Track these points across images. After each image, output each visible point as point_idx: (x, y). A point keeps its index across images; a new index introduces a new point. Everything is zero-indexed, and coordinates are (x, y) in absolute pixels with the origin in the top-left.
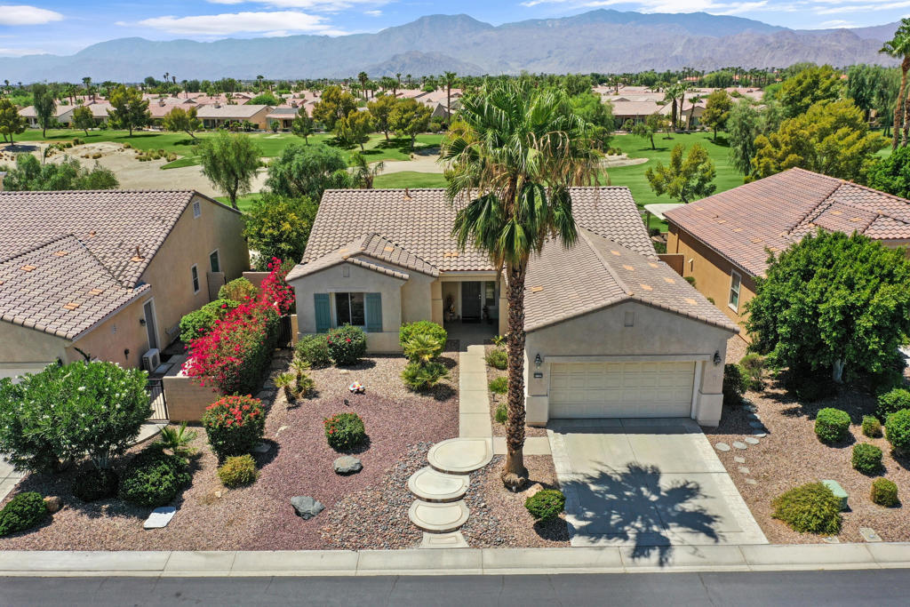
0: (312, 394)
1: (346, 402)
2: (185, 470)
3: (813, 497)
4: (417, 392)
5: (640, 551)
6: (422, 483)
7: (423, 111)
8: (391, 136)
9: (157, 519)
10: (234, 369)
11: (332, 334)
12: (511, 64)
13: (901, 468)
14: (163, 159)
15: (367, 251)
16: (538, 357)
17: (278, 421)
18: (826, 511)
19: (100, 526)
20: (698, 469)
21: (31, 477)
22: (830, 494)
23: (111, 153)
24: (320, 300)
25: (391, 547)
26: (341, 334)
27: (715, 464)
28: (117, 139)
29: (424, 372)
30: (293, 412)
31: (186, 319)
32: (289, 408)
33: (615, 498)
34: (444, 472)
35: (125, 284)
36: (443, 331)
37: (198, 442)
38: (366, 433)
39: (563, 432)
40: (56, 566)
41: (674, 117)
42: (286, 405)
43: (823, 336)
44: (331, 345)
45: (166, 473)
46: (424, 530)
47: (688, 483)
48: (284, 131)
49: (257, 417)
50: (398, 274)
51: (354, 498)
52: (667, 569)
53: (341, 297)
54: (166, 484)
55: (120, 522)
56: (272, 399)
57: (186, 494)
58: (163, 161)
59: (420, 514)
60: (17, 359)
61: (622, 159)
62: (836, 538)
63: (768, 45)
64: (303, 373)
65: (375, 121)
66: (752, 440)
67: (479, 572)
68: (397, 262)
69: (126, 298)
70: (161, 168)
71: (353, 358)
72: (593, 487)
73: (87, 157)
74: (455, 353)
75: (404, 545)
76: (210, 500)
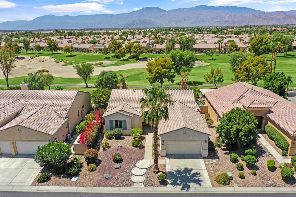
0: (109, 147)
1: (117, 150)
2: (80, 167)
3: (223, 176)
4: (135, 147)
5: (183, 188)
6: (135, 171)
7: (142, 48)
8: (132, 55)
9: (74, 179)
10: (90, 142)
11: (114, 131)
12: (172, 23)
13: (248, 169)
14: (63, 62)
15: (123, 110)
16: (163, 140)
17: (101, 154)
18: (226, 179)
19: (61, 180)
20: (200, 168)
21: (44, 168)
22: (227, 175)
23: (47, 60)
24: (111, 122)
25: (127, 186)
26: (116, 131)
27: (204, 167)
28: (49, 55)
29: (136, 142)
30: (104, 152)
31: (77, 127)
32: (103, 151)
33: (179, 175)
34: (140, 168)
35: (63, 118)
36: (142, 130)
37: (82, 159)
38: (122, 158)
39: (169, 158)
40: (53, 190)
41: (219, 48)
42: (103, 150)
43: (232, 136)
44: (114, 134)
45: (76, 168)
46: (134, 182)
47: (197, 172)
48: (99, 52)
49: (96, 155)
50: (130, 115)
51: (119, 175)
52: (188, 192)
53: (116, 121)
54: (76, 171)
55: (66, 180)
56: (99, 148)
57: (80, 173)
58: (63, 63)
59: (134, 179)
60: (39, 140)
61: (203, 63)
62: (228, 186)
63: (256, 17)
64: (107, 142)
65: (127, 50)
66: (214, 161)
67: (146, 192)
68: (130, 112)
69: (63, 123)
70: (63, 65)
71: (119, 137)
72: (175, 173)
73: (40, 61)
74: (145, 135)
75: (130, 186)
76: (86, 174)
